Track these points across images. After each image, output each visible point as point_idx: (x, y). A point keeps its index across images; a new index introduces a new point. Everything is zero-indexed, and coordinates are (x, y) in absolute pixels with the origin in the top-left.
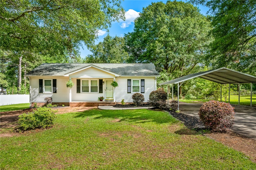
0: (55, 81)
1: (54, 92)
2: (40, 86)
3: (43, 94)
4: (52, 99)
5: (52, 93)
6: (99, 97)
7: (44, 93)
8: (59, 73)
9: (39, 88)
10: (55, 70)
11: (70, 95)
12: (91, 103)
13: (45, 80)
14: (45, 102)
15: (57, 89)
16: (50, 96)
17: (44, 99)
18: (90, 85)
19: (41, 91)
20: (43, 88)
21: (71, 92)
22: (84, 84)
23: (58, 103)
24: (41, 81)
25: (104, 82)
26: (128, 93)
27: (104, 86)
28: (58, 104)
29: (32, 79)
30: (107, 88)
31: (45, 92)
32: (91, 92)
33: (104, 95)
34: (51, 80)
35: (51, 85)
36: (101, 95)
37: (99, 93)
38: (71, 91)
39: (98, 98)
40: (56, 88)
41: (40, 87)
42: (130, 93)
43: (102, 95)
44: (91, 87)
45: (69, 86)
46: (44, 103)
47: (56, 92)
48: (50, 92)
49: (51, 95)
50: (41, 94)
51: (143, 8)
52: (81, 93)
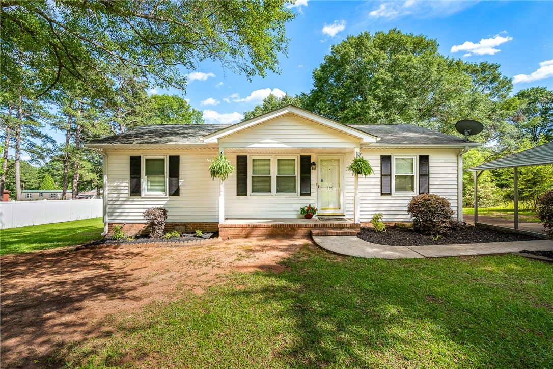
0: (175, 162)
1: (173, 192)
2: (133, 176)
3: (140, 200)
4: (165, 214)
5: (167, 196)
6: (303, 206)
7: (143, 195)
8: (186, 139)
9: (128, 181)
10: (177, 134)
11: (222, 200)
12: (287, 227)
13: (147, 160)
14: (146, 221)
15: (180, 184)
16: (161, 204)
17: (141, 214)
18: (274, 174)
19: (135, 190)
20: (142, 180)
21: (222, 193)
22: (256, 170)
23: (182, 224)
24: (135, 162)
25: (314, 163)
26: (382, 194)
27: (315, 175)
28: (183, 227)
29: (110, 157)
30: (322, 181)
31: (146, 192)
32: (278, 191)
33: (313, 202)
34: (164, 159)
35: (163, 174)
36: (305, 202)
37: (302, 194)
38: (222, 188)
39: (299, 209)
40: (178, 182)
41: (131, 178)
42: (390, 194)
43: (310, 202)
44: (277, 177)
45: (218, 172)
46: (143, 225)
47: (176, 193)
48: (162, 193)
49: (165, 203)
50: (136, 198)
51: (333, 46)
52: (248, 194)
